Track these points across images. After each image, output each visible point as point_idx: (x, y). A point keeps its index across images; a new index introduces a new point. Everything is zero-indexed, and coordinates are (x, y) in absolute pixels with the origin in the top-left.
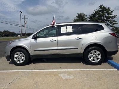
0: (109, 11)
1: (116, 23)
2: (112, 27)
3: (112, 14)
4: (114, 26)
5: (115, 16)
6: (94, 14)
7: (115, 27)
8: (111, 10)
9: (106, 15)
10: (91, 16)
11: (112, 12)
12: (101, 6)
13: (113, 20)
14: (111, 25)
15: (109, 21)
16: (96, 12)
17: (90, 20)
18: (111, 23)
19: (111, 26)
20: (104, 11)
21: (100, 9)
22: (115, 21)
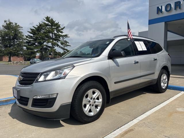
0: (60, 27)
1: (68, 44)
2: (64, 49)
3: (62, 32)
4: (66, 48)
5: (66, 36)
6: (39, 27)
7: (67, 50)
8: (62, 27)
9: (55, 32)
10: (33, 30)
11: (62, 29)
12: (48, 19)
13: (64, 40)
14: (62, 46)
15: (59, 40)
16: (40, 25)
17: (31, 36)
18: (62, 44)
19: (62, 48)
20: (52, 26)
21: (47, 23)
22: (66, 42)
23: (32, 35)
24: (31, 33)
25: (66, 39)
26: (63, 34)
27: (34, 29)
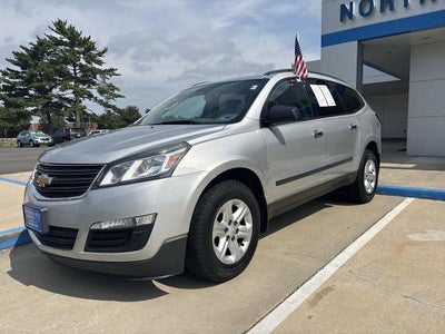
0: (94, 49)
1: (116, 92)
2: (106, 105)
3: (100, 63)
4: (111, 102)
5: (111, 71)
6: (36, 48)
7: (114, 107)
8: (99, 48)
9: (83, 62)
10: (22, 54)
11: (100, 54)
12: (60, 26)
13: (108, 82)
14: (103, 98)
15: (94, 84)
16: (41, 43)
17: (17, 72)
18: (102, 92)
19: (101, 102)
20: (72, 44)
21: (58, 36)
22: (112, 87)
23: (18, 69)
24: (16, 64)
25: (111, 80)
26: (103, 68)
27: (24, 52)
